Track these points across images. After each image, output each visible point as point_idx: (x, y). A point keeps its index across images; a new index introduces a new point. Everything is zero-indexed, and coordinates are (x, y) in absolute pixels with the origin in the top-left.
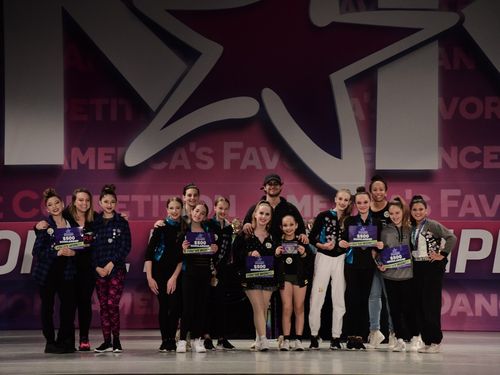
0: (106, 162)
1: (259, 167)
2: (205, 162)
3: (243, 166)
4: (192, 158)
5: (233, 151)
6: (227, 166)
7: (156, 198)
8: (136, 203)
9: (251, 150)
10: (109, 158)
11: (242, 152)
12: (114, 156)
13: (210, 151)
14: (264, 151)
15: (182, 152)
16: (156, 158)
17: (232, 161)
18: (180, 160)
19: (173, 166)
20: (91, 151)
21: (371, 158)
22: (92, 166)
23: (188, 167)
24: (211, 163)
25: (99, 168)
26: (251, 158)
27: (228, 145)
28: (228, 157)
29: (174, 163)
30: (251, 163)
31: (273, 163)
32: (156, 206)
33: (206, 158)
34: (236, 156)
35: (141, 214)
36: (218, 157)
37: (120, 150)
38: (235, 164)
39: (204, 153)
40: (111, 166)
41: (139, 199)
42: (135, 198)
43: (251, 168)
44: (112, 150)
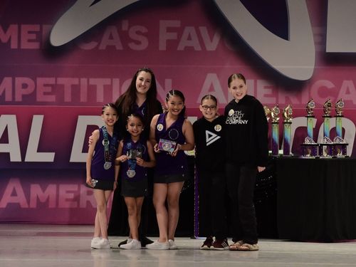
0: (30, 41)
1: (198, 48)
2: (138, 43)
3: (181, 47)
4: (125, 38)
5: (170, 30)
6: (162, 46)
7: (84, 81)
8: (62, 86)
9: (189, 30)
10: (33, 37)
11: (180, 31)
12: (39, 34)
13: (144, 30)
14: (204, 31)
15: (113, 30)
16: (85, 37)
17: (169, 42)
18: (110, 39)
19: (103, 47)
20: (13, 28)
21: (322, 39)
22: (14, 45)
23: (119, 47)
24: (145, 43)
25: (22, 47)
26: (189, 38)
27: (164, 24)
28: (164, 37)
29: (105, 42)
30: (190, 44)
31: (213, 44)
32: (84, 90)
33: (140, 38)
34: (173, 36)
35: (68, 98)
36: (153, 37)
37: (45, 27)
38: (172, 45)
39: (138, 33)
40: (36, 46)
41: (67, 82)
42: (61, 81)
43: (189, 50)
44: (36, 28)
